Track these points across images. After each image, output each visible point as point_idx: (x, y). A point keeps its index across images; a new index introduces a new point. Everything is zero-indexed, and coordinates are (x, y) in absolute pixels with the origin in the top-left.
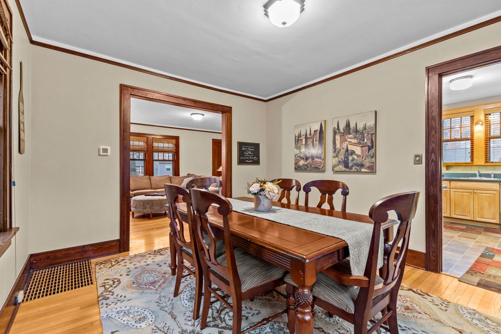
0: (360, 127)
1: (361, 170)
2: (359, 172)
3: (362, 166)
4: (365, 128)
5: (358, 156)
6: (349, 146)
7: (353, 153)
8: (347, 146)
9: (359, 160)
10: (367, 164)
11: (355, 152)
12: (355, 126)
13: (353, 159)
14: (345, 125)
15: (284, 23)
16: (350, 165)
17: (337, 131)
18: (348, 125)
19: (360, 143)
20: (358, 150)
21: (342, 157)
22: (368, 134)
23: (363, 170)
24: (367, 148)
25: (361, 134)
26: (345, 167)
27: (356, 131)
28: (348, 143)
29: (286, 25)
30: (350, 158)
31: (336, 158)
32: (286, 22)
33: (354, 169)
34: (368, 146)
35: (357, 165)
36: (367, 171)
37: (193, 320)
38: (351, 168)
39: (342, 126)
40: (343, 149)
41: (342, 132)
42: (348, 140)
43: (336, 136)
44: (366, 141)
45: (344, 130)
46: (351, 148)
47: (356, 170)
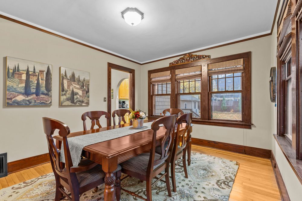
0: (82, 79)
1: (82, 105)
2: (81, 106)
3: (83, 102)
4: (84, 80)
5: (80, 96)
6: (74, 89)
7: (77, 94)
8: (73, 88)
9: (81, 99)
10: (86, 101)
11: (78, 94)
12: (78, 78)
13: (77, 98)
14: (71, 75)
15: (133, 24)
16: (75, 101)
17: (65, 77)
18: (73, 75)
19: (81, 88)
20: (80, 93)
21: (68, 95)
22: (86, 84)
23: (83, 104)
24: (85, 92)
25: (82, 83)
26: (71, 103)
27: (79, 81)
28: (73, 87)
29: (133, 25)
30: (75, 97)
31: (64, 96)
32: (134, 23)
33: (77, 104)
34: (86, 91)
35: (80, 101)
36: (86, 105)
37: (172, 196)
38: (75, 103)
39: (69, 75)
40: (70, 90)
41: (69, 78)
42: (74, 85)
43: (64, 80)
44: (85, 88)
45: (70, 78)
46: (75, 90)
47: (79, 105)
